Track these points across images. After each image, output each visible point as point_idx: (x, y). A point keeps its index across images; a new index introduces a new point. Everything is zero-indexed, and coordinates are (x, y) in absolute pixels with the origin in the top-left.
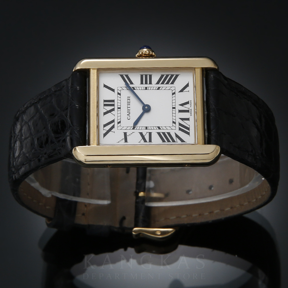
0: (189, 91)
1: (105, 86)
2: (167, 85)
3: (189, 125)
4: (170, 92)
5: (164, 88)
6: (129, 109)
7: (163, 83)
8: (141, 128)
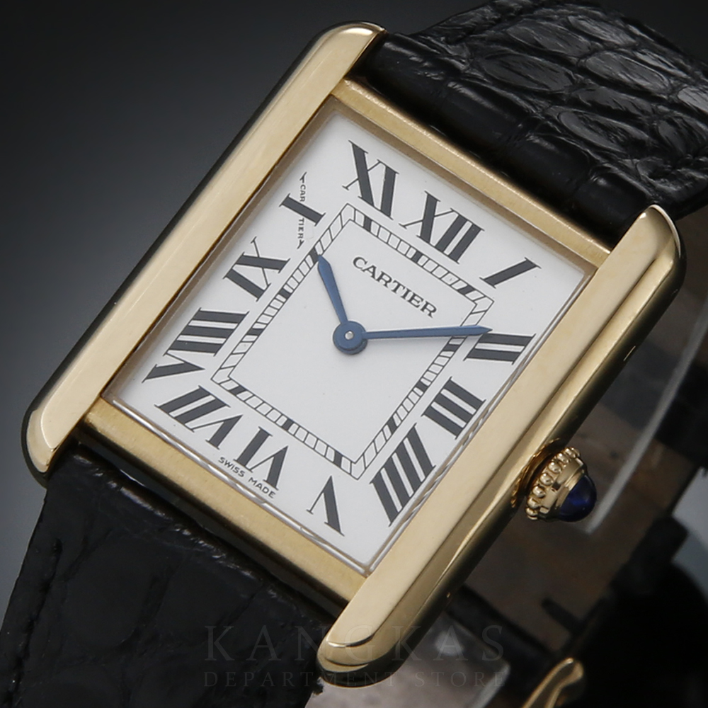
0: (310, 511)
1: (527, 266)
2: (382, 459)
3: (192, 430)
4: (350, 452)
5: (380, 441)
6: (392, 286)
7: (401, 450)
8: (298, 276)
